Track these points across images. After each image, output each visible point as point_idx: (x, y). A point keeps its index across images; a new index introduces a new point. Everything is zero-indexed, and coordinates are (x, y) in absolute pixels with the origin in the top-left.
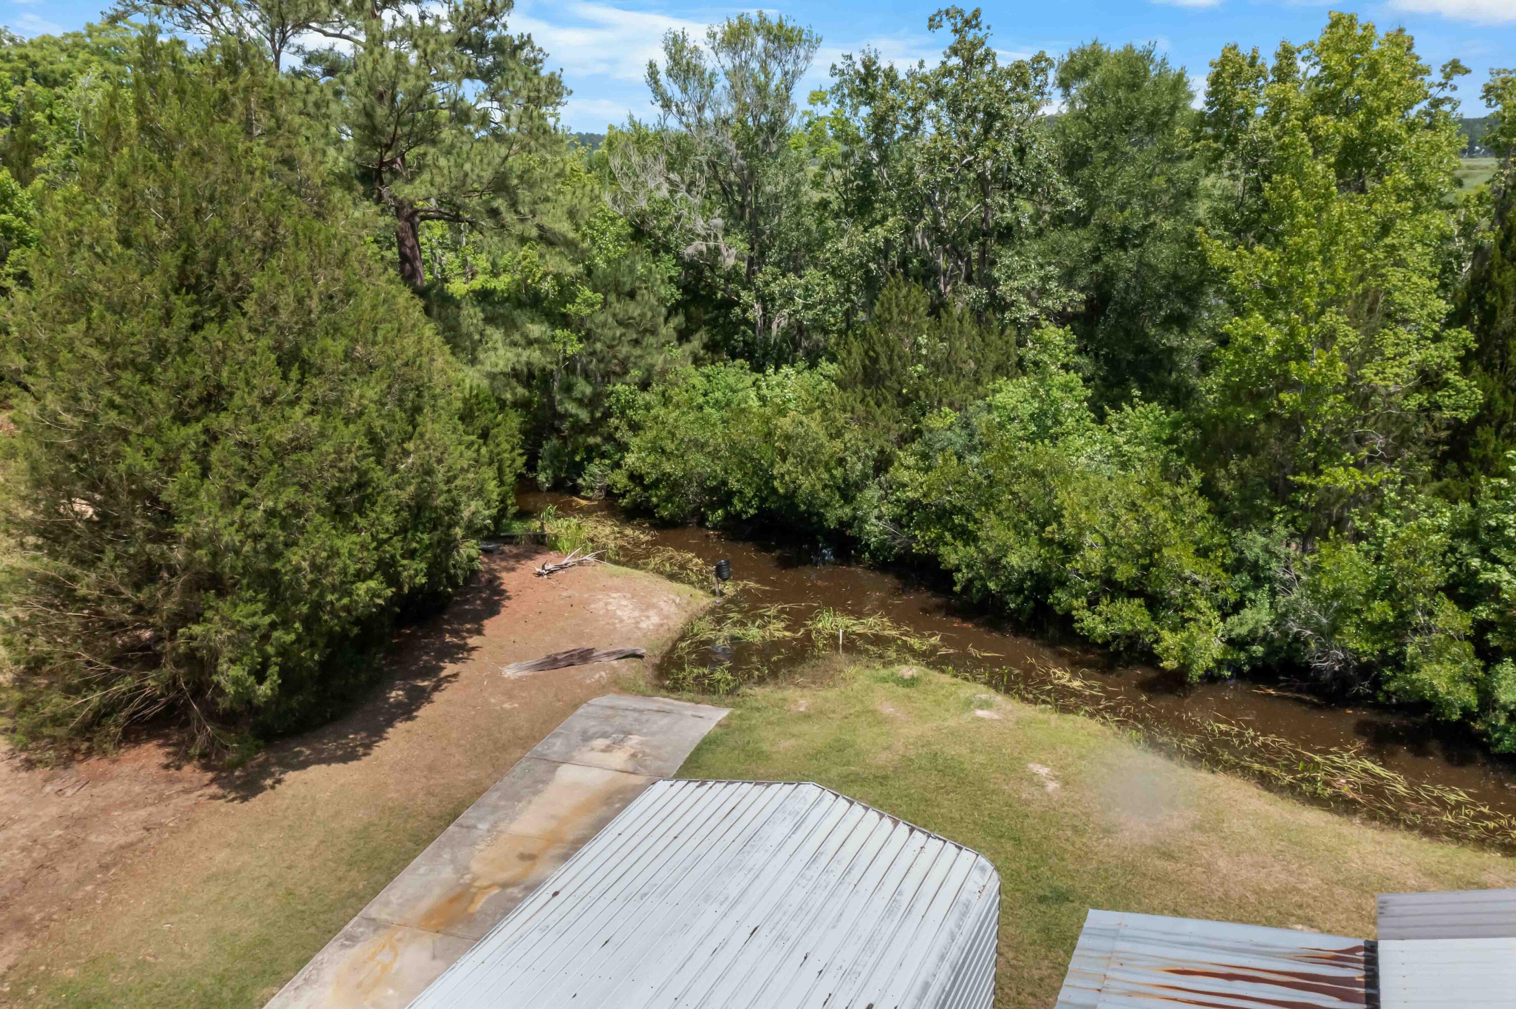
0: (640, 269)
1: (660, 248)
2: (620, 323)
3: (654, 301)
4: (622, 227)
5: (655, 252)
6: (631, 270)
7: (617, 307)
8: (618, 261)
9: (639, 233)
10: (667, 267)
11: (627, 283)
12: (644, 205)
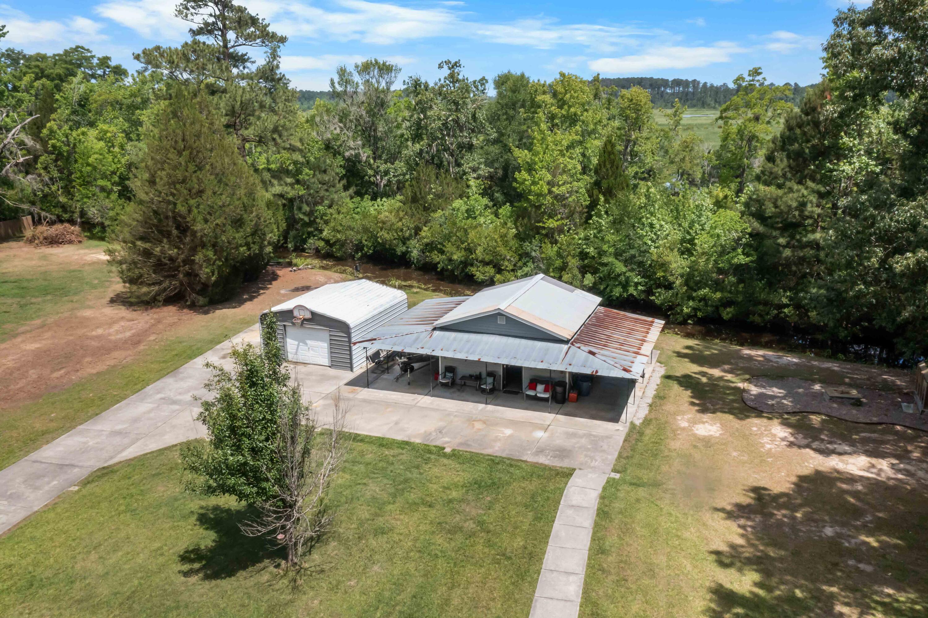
0: (328, 161)
1: (336, 153)
2: (320, 183)
3: (333, 174)
4: (321, 145)
5: (334, 155)
6: (325, 162)
7: (319, 176)
8: (319, 158)
9: (328, 147)
10: (340, 161)
11: (323, 167)
12: (329, 136)
